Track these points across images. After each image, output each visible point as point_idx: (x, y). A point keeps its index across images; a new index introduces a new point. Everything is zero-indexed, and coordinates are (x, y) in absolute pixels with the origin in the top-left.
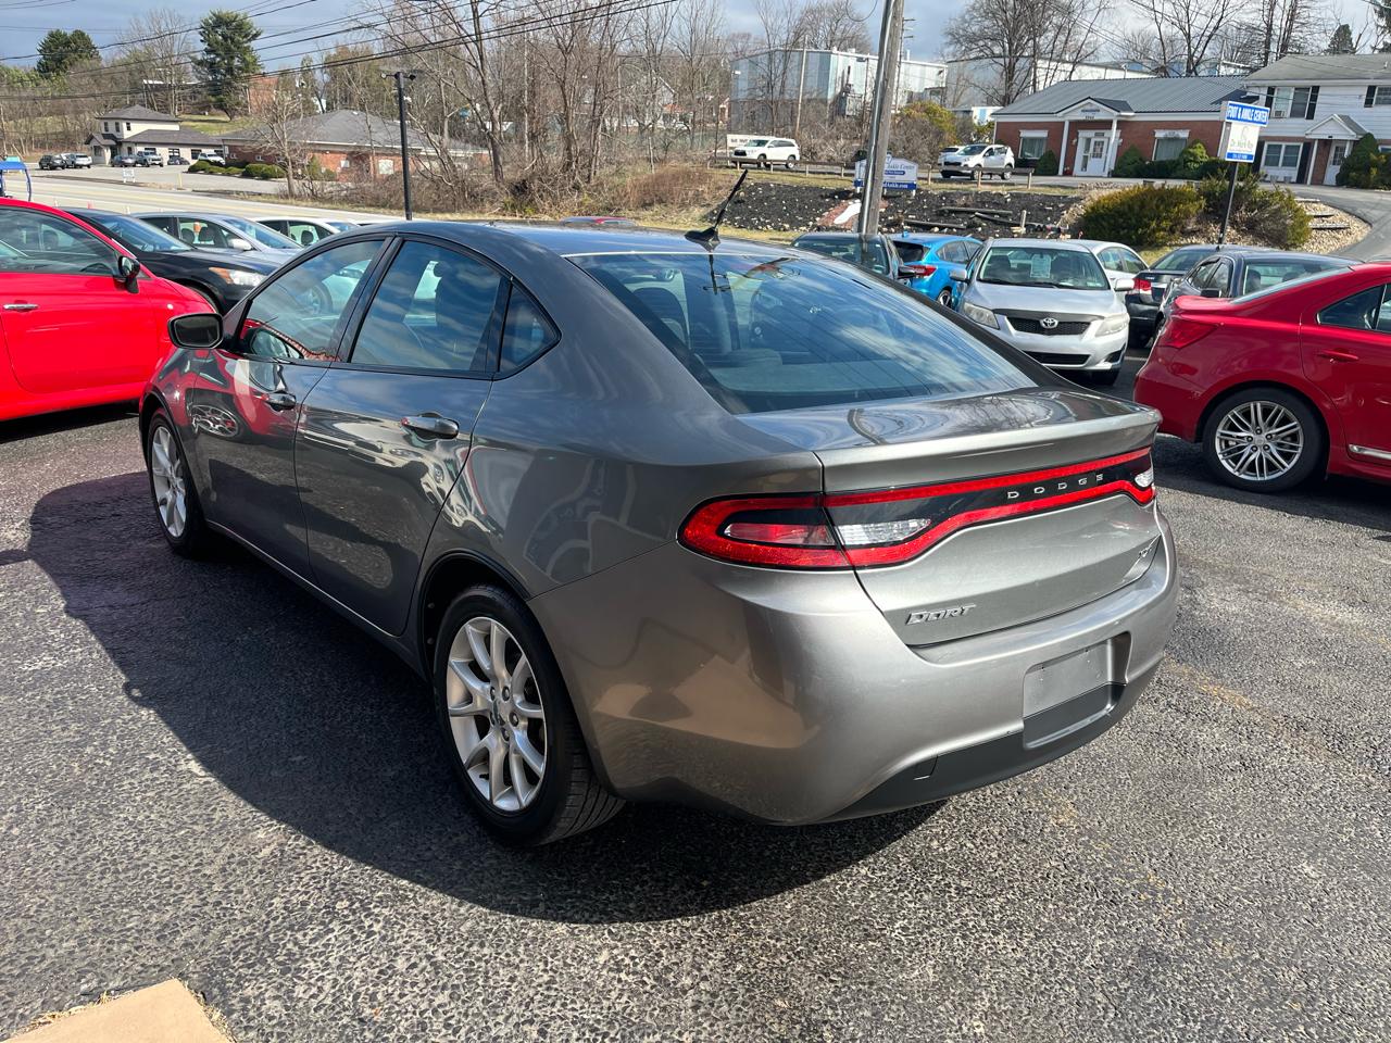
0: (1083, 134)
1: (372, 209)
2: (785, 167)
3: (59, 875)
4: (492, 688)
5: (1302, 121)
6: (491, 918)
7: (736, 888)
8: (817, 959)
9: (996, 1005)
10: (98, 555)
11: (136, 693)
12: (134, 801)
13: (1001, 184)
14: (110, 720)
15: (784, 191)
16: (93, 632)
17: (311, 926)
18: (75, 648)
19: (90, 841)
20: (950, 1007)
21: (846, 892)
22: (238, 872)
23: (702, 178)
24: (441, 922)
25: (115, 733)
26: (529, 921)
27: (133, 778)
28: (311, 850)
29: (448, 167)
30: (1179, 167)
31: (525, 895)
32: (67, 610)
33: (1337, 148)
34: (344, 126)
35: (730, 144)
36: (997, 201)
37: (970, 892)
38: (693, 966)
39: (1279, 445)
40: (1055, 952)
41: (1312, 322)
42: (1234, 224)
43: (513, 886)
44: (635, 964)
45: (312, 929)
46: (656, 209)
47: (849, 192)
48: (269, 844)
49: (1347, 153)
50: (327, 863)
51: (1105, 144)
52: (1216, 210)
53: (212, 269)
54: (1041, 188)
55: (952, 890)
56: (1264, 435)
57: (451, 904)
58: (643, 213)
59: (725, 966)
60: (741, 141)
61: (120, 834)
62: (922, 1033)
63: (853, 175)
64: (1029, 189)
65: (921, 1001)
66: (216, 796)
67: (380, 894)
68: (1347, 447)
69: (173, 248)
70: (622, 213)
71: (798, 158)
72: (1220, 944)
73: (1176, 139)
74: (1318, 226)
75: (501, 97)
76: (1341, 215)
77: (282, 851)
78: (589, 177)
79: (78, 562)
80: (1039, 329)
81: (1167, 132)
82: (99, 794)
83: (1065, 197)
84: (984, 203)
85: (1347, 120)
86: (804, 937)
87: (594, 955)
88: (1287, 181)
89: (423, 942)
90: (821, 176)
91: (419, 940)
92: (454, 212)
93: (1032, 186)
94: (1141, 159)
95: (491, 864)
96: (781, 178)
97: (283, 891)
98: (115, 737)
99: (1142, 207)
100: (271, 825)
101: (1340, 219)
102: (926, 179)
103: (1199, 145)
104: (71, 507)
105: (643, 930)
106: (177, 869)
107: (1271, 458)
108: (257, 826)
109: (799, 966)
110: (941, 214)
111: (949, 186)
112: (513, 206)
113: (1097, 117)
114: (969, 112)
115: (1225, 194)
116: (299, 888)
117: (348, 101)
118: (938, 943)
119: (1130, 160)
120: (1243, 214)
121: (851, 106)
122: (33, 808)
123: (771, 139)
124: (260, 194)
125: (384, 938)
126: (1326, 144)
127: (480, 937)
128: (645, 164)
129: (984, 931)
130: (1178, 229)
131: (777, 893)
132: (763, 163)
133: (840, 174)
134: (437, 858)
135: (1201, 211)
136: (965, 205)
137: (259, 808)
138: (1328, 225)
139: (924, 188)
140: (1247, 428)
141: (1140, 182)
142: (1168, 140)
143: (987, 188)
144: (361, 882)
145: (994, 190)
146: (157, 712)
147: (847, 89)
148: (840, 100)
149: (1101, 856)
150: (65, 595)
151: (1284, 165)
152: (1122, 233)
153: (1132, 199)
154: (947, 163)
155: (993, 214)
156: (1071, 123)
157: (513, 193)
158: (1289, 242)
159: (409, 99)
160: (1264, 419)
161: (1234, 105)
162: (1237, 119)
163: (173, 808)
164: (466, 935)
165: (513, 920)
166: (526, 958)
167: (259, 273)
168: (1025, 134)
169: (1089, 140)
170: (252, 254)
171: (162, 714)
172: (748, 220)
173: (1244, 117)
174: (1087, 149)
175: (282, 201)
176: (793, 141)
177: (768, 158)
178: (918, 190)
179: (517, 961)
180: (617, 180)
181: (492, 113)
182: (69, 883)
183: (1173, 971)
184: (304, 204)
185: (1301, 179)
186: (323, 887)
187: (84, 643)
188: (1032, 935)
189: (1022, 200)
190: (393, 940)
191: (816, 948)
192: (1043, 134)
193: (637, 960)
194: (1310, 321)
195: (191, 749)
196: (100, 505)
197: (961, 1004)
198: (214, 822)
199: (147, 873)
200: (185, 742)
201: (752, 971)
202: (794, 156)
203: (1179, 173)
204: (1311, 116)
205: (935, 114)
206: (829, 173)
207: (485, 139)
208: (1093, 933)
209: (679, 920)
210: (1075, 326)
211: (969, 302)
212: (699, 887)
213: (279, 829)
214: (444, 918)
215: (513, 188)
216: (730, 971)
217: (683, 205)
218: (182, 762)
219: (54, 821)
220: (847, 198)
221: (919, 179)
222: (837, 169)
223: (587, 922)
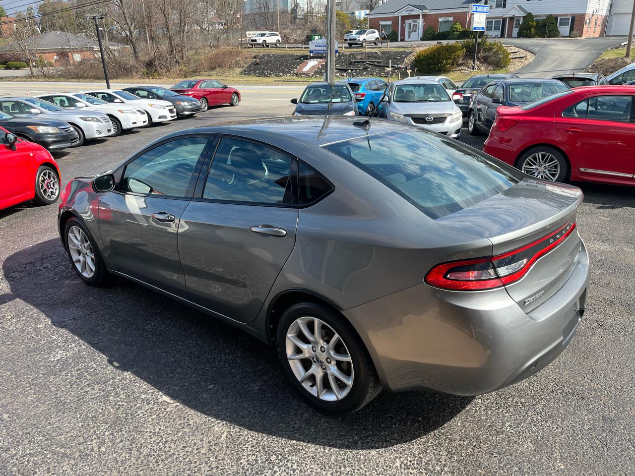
0: (407, 22)
1: (75, 80)
2: (275, 46)
3: (138, 468)
4: (313, 347)
5: (501, 9)
6: (342, 452)
7: (434, 419)
8: (484, 447)
9: (562, 454)
10: (50, 291)
11: (116, 364)
12: (149, 421)
13: (376, 48)
14: (111, 381)
15: (278, 57)
16: (74, 334)
17: (266, 471)
18: (71, 345)
19: (141, 447)
20: (546, 459)
21: (478, 413)
22: (217, 450)
23: (238, 54)
24: (321, 459)
25: (118, 387)
26: (358, 451)
27: (141, 409)
28: (243, 432)
29: (111, 56)
30: (450, 34)
31: (350, 439)
32: (54, 323)
33: (516, 20)
34: (54, 39)
35: (248, 36)
36: (374, 55)
37: (527, 404)
38: (437, 461)
39: (549, 170)
40: (573, 426)
41: (560, 116)
42: (478, 59)
43: (342, 435)
44: (413, 464)
45: (267, 472)
46: (217, 70)
47: (307, 56)
48: (223, 433)
49: (521, 22)
50: (254, 438)
51: (418, 26)
52: (471, 53)
53: (27, 127)
54: (394, 49)
55: (519, 404)
56: (543, 167)
57: (321, 449)
58: (212, 73)
59: (450, 458)
60: (253, 34)
61: (153, 440)
62: (542, 473)
63: (308, 48)
64: (389, 49)
65: (534, 459)
66: (185, 412)
67: (287, 449)
68: (579, 169)
69: (4, 118)
70: (201, 73)
71: (281, 41)
72: (629, 409)
73: (448, 21)
74: (514, 57)
75: (133, 19)
76: (522, 51)
77: (231, 435)
78: (183, 56)
79: (42, 296)
80: (425, 122)
81: (444, 18)
82: (130, 421)
83: (405, 52)
84: (369, 57)
85: (520, 7)
86: (473, 438)
87: (394, 463)
88: (496, 37)
89: (319, 470)
90: (293, 49)
91: (316, 469)
92: (118, 78)
93: (390, 47)
94: (433, 32)
95: (327, 426)
96: (275, 51)
97: (243, 456)
98: (120, 389)
99: (439, 54)
100: (219, 423)
101: (522, 53)
102: (342, 48)
103: (458, 23)
104: (20, 266)
105: (407, 446)
106: (189, 453)
107: (546, 176)
108: (213, 424)
109: (479, 452)
110: (351, 63)
111: (353, 50)
112: (147, 73)
113: (413, 13)
114: (354, 13)
115: (474, 46)
116: (249, 453)
117: (53, 27)
118: (527, 431)
119: (429, 32)
120: (481, 54)
121: (300, 14)
122: (104, 435)
123: (267, 32)
124: (17, 77)
125: (301, 471)
126: (512, 19)
127: (342, 463)
128: (209, 48)
129: (542, 421)
130: (455, 64)
131: (451, 419)
132: (265, 45)
133: (302, 48)
134: (302, 427)
135: (464, 54)
136: (361, 59)
137: (209, 415)
138: (517, 56)
139: (341, 52)
140: (535, 164)
141: (435, 42)
142: (444, 22)
143: (370, 50)
144: (275, 445)
145: (373, 51)
146: (132, 373)
147: (297, 5)
148: (294, 11)
149: (567, 377)
150: (48, 316)
151: (494, 30)
152: (432, 67)
153: (434, 51)
154: (350, 40)
155: (374, 62)
156: (402, 17)
157: (146, 67)
158: (502, 66)
159: (101, 29)
160: (543, 160)
161: (475, 5)
162: (476, 12)
163: (169, 422)
164: (335, 463)
165: (351, 452)
166: (367, 470)
167: (50, 126)
168: (382, 23)
169: (410, 24)
170: (41, 116)
171: (136, 373)
172: (262, 73)
173: (479, 10)
174: (410, 28)
175: (29, 80)
176: (277, 33)
177: (267, 42)
178: (339, 53)
179: (364, 472)
180: (197, 57)
181: (130, 28)
182: (145, 471)
183: (618, 425)
184: (41, 80)
185: (502, 36)
186: (260, 450)
187: (74, 341)
188: (560, 420)
189: (387, 56)
190: (305, 471)
191: (481, 442)
192: (390, 23)
193: (413, 462)
194: (559, 116)
195: (160, 389)
196: (34, 263)
197: (549, 457)
198: (192, 426)
199: (177, 458)
200: (155, 386)
201: (461, 458)
202: (279, 40)
203: (450, 37)
204: (504, 7)
205: (340, 15)
206: (297, 48)
207: (128, 40)
208: (582, 414)
209: (419, 439)
210: (440, 119)
211: (392, 112)
212: (419, 422)
213: (223, 424)
214: (321, 457)
215: (145, 64)
216: (453, 460)
217: (230, 68)
218: (159, 397)
219: (118, 440)
220: (307, 59)
221: (339, 47)
222: (300, 46)
223: (382, 447)
